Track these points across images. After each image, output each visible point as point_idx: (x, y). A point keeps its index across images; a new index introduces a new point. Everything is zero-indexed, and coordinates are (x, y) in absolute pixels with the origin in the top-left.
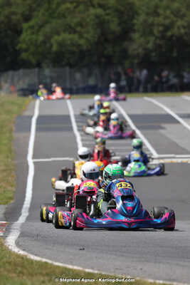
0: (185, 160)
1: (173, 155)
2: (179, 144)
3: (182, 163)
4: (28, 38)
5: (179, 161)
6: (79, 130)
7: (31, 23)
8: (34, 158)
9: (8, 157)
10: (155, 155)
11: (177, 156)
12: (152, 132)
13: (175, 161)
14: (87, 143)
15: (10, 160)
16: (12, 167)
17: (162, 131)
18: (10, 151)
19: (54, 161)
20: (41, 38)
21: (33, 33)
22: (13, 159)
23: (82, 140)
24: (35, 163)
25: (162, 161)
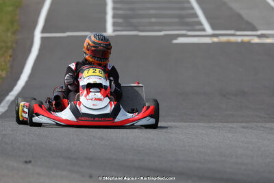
0: (246, 39)
1: (232, 32)
2: (245, 16)
3: (242, 43)
5: (239, 39)
8: (43, 31)
9: (8, 30)
10: (209, 30)
11: (238, 33)
13: (233, 39)
14: (120, 12)
15: (9, 34)
16: (9, 44)
18: (12, 22)
19: (68, 36)
22: (14, 33)
23: (114, 9)
24: (43, 39)
25: (215, 40)
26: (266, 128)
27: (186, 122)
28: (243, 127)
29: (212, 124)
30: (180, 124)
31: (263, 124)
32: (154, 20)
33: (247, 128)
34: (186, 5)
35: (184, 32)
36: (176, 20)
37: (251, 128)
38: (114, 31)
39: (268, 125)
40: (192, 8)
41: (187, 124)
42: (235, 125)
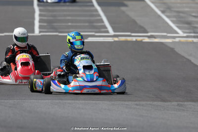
0: (139, 39)
1: (129, 34)
2: (138, 22)
5: (134, 39)
6: (38, 5)
10: (112, 32)
11: (133, 34)
12: (113, 8)
13: (129, 39)
17: (123, 9)
19: (5, 35)
23: (40, 15)
25: (116, 39)
26: (154, 105)
27: (93, 100)
28: (137, 105)
29: (113, 102)
30: (89, 102)
31: (151, 103)
32: (70, 24)
33: (140, 105)
34: (95, 13)
35: (93, 33)
36: (87, 24)
37: (143, 105)
38: (40, 32)
39: (155, 103)
40: (99, 15)
41: (94, 102)
42: (130, 103)
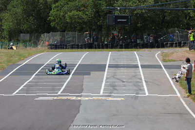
4: (54, 13)
7: (57, 5)
20: (62, 14)
21: (58, 10)
